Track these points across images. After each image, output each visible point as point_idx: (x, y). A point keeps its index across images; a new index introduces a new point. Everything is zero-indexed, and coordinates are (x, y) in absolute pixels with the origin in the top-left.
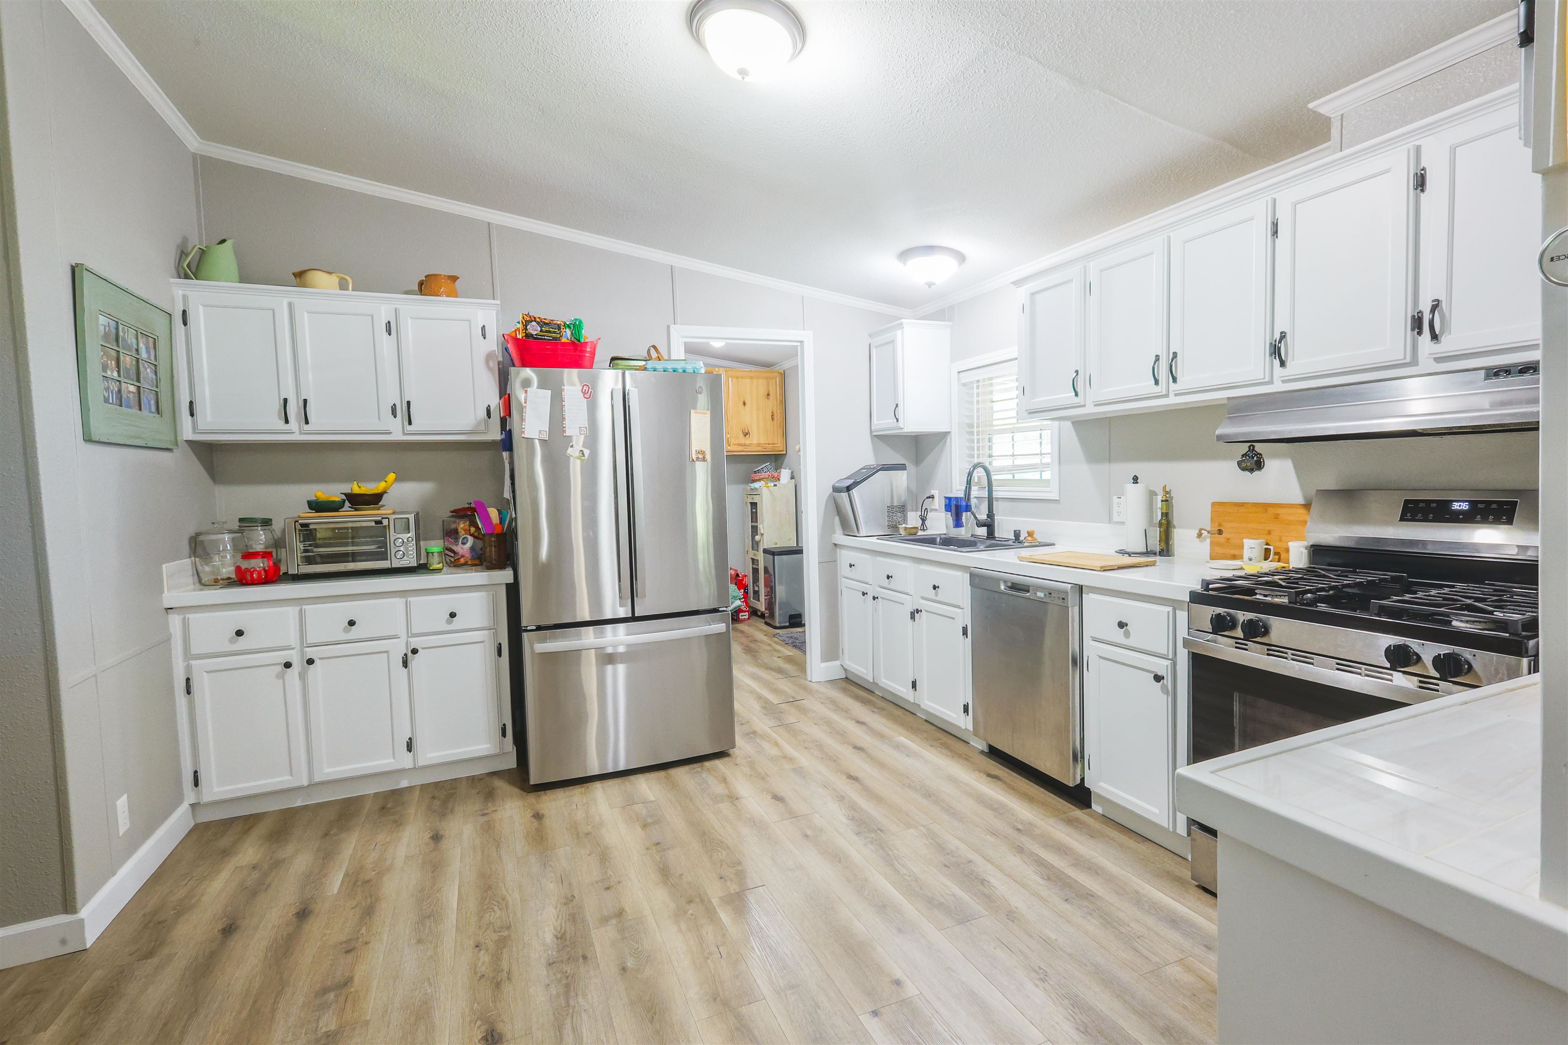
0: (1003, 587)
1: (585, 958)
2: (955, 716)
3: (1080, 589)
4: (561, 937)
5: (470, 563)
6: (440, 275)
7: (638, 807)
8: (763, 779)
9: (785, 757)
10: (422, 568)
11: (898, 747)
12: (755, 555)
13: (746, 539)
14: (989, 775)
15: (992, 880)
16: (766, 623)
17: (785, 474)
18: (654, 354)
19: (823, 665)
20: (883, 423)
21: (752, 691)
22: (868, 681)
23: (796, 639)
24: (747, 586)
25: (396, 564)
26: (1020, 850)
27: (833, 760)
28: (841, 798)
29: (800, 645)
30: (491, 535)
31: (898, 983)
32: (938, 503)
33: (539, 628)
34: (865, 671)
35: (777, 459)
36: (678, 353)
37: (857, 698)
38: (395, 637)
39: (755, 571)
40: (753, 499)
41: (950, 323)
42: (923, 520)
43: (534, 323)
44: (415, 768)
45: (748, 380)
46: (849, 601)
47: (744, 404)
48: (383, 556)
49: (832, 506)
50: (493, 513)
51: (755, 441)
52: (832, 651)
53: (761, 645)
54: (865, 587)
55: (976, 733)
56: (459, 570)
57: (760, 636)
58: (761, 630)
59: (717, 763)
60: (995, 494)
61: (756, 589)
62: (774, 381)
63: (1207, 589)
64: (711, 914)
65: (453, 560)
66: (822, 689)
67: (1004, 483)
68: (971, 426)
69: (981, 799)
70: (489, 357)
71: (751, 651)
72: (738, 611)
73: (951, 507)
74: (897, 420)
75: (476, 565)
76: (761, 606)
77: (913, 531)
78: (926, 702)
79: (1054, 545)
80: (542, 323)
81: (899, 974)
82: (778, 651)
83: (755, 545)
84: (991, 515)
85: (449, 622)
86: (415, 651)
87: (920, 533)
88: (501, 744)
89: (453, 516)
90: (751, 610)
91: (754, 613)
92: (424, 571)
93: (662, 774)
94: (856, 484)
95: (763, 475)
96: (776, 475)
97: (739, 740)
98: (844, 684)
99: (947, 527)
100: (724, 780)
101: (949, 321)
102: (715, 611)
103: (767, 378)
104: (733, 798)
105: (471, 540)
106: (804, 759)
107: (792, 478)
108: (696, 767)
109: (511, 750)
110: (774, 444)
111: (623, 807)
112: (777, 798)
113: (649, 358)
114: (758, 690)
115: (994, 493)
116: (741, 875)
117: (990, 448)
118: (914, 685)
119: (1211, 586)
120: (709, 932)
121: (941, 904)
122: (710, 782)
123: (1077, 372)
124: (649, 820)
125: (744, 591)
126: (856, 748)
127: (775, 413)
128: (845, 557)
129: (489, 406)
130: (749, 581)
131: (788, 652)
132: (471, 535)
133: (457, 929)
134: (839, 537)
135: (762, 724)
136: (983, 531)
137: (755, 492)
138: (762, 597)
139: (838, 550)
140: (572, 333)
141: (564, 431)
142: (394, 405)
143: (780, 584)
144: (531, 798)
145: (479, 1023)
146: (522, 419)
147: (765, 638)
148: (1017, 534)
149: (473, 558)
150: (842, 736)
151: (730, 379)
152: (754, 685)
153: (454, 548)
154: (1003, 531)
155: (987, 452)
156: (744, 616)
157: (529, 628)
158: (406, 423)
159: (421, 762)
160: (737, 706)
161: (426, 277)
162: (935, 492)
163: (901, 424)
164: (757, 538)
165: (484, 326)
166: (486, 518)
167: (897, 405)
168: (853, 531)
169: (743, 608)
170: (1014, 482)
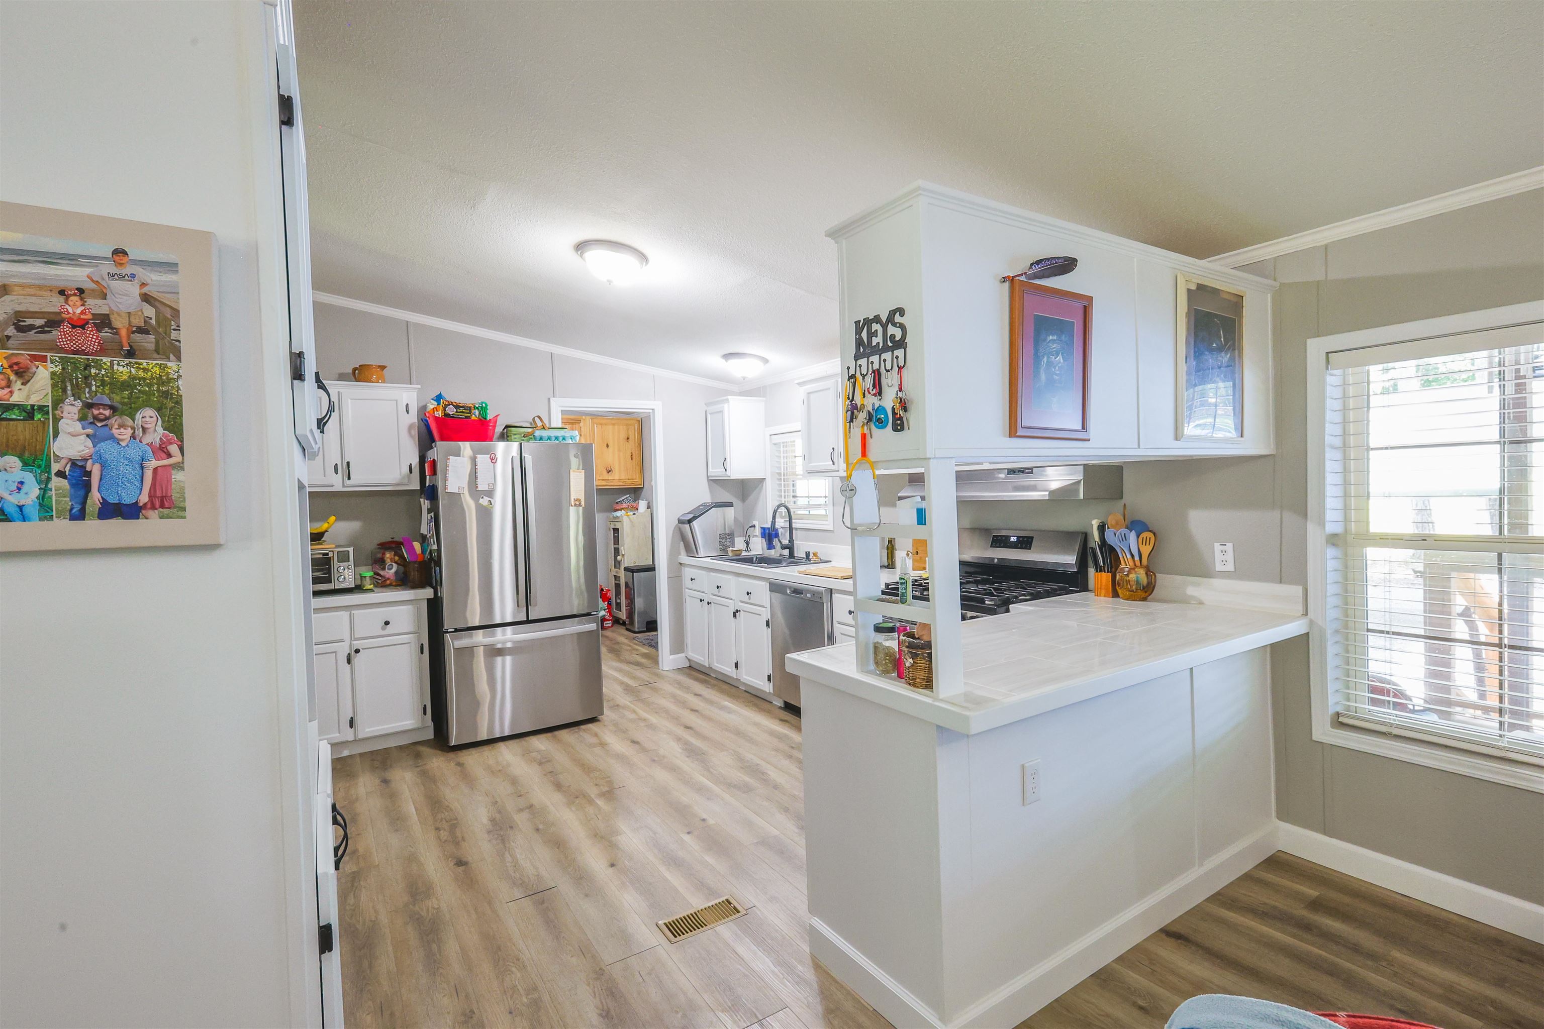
0: (788, 592)
1: (511, 827)
2: (762, 684)
3: (831, 591)
4: (493, 820)
5: (394, 584)
6: (372, 365)
7: (534, 754)
8: (624, 732)
9: (641, 719)
10: (358, 589)
11: (722, 708)
12: (617, 572)
13: (610, 562)
14: (781, 720)
15: (769, 773)
16: (627, 629)
17: (642, 505)
18: (539, 424)
19: (672, 657)
20: (716, 471)
21: (616, 680)
22: (704, 666)
23: (652, 640)
24: (610, 599)
25: (338, 586)
26: (790, 757)
27: (676, 719)
28: (679, 739)
29: (654, 645)
30: (415, 562)
31: (704, 820)
32: (758, 531)
33: (456, 630)
34: (703, 659)
35: (636, 492)
36: (557, 421)
37: (697, 679)
38: (342, 641)
39: (618, 586)
40: (615, 525)
41: (764, 399)
42: (747, 543)
43: (451, 406)
44: (356, 740)
45: (611, 427)
46: (691, 607)
47: (608, 446)
48: (329, 581)
49: (678, 537)
50: (417, 546)
51: (617, 477)
52: (679, 645)
53: (623, 646)
54: (701, 596)
55: (775, 694)
56: (384, 589)
57: (622, 639)
58: (623, 635)
59: (590, 726)
60: (794, 526)
61: (618, 601)
62: (633, 428)
63: (888, 588)
64: (591, 802)
65: (380, 582)
66: (670, 674)
67: (802, 517)
68: (780, 474)
69: (772, 733)
70: (410, 427)
71: (615, 651)
72: (603, 620)
73: (765, 534)
74: (726, 470)
75: (399, 585)
76: (623, 615)
77: (738, 552)
78: (745, 677)
79: (831, 561)
80: (457, 407)
81: (705, 816)
82: (637, 650)
83: (617, 564)
84: (791, 540)
85: (383, 629)
86: (357, 651)
87: (744, 554)
88: (423, 720)
89: (379, 548)
90: (614, 619)
91: (617, 621)
92: (359, 591)
93: (549, 735)
94: (695, 518)
95: (624, 505)
96: (634, 505)
97: (605, 710)
98: (688, 671)
99: (762, 549)
100: (596, 735)
101: (763, 397)
102: (588, 614)
103: (627, 425)
104: (603, 745)
105: (395, 567)
106: (653, 719)
107: (649, 507)
108: (576, 729)
109: (430, 725)
110: (633, 479)
111: (523, 755)
112: (634, 742)
113: (535, 427)
114: (620, 678)
115: (793, 524)
116: (610, 783)
117: (794, 491)
118: (736, 665)
119: (890, 587)
120: (591, 810)
121: (735, 785)
122: (585, 737)
123: (833, 449)
124: (543, 760)
125: (608, 603)
126: (692, 710)
127: (634, 454)
128: (688, 573)
129: (411, 464)
130: (612, 595)
131: (644, 650)
132: (395, 562)
133: (420, 823)
134: (684, 558)
135: (623, 699)
136: (786, 552)
137: (616, 520)
138: (624, 608)
139: (683, 568)
140: (480, 413)
141: (477, 487)
142: (336, 464)
143: (639, 596)
144: (451, 755)
145: (450, 859)
146: (446, 479)
147: (626, 641)
148: (808, 554)
149: (397, 580)
150: (683, 704)
151: (595, 425)
152: (616, 674)
153: (382, 573)
154: (800, 553)
155: (792, 494)
156: (608, 624)
157: (449, 630)
158: (345, 478)
159: (360, 736)
160: (604, 690)
161: (360, 366)
162: (756, 523)
163: (728, 473)
164: (619, 558)
165: (407, 404)
166: (411, 550)
167: (725, 459)
168: (694, 553)
169: (607, 617)
170: (809, 516)
